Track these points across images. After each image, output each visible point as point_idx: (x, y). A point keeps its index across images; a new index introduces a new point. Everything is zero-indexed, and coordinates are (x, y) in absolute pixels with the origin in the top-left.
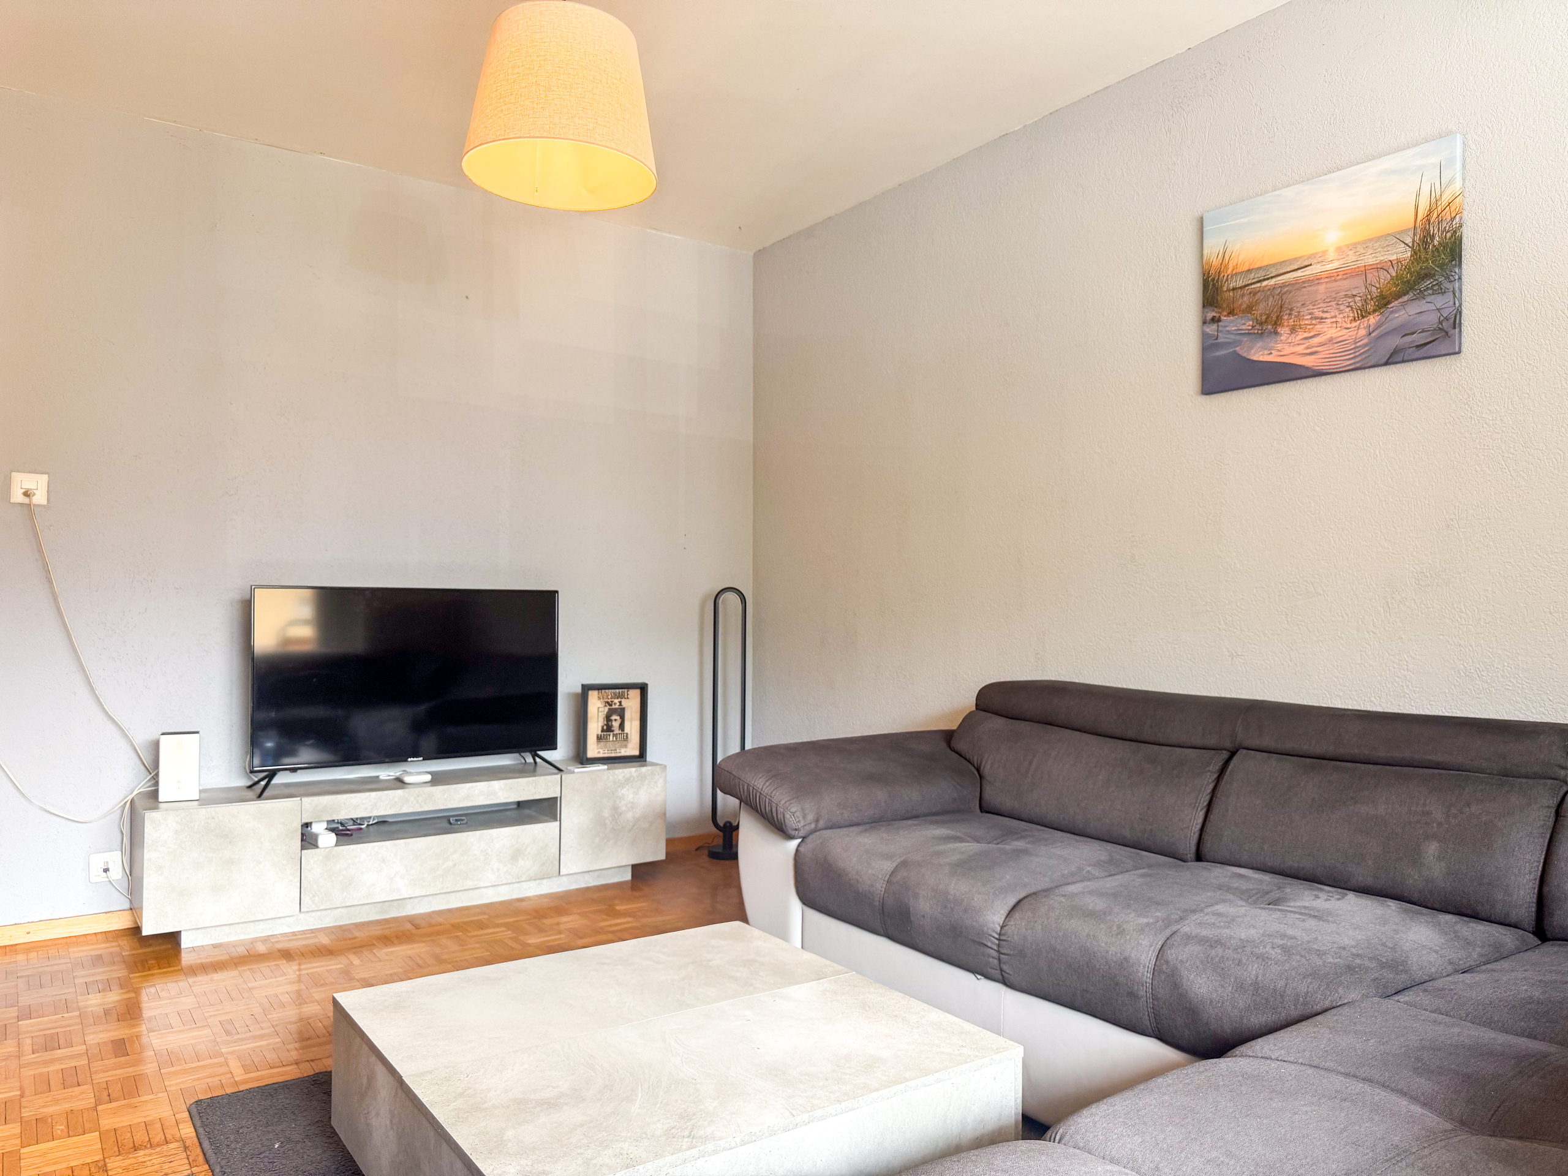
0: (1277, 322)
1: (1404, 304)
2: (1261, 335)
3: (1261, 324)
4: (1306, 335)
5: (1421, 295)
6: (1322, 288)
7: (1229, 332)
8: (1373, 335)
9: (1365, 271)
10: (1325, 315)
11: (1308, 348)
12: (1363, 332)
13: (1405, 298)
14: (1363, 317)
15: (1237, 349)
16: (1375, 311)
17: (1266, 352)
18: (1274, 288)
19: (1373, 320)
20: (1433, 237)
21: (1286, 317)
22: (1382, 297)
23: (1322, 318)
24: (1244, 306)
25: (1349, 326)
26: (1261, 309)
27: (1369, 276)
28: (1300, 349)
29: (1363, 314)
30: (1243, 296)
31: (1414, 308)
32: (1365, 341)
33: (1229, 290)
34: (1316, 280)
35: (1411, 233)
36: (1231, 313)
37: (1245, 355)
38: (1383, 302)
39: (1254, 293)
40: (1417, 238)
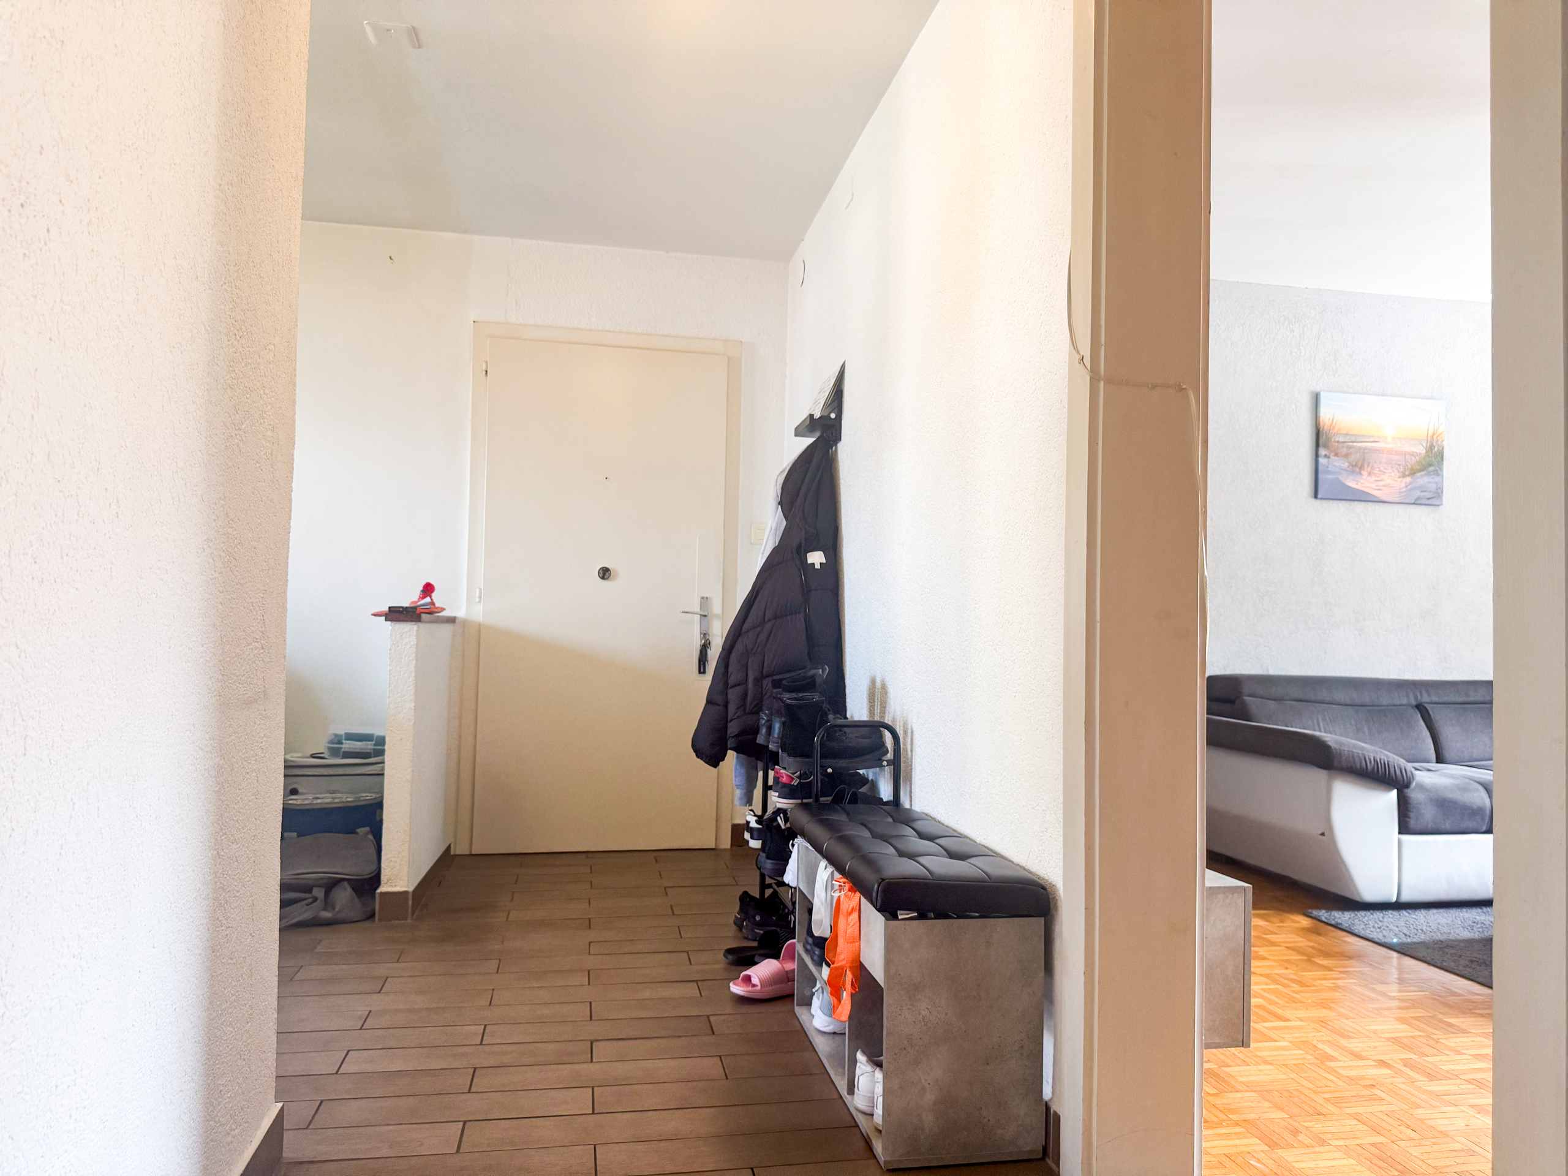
0: (1361, 468)
1: (1422, 476)
2: (1353, 472)
3: (1353, 466)
4: (1376, 479)
5: (1429, 474)
6: (1385, 456)
7: (1335, 466)
8: (1409, 487)
9: (1405, 454)
10: (1385, 471)
11: (1377, 486)
12: (1403, 485)
13: (1423, 473)
14: (1404, 477)
15: (1340, 477)
16: (1409, 476)
17: (1355, 483)
18: (1360, 448)
19: (1408, 479)
20: (1434, 447)
21: (1366, 466)
22: (1412, 469)
23: (1384, 472)
24: (1343, 453)
25: (1397, 479)
26: (1352, 458)
27: (1407, 457)
28: (1373, 485)
29: (1404, 476)
30: (1343, 447)
31: (1426, 479)
32: (1404, 490)
33: (1335, 442)
34: (1380, 451)
35: (1426, 442)
36: (1336, 455)
37: (1343, 481)
38: (1413, 473)
39: (1350, 448)
40: (1428, 445)
